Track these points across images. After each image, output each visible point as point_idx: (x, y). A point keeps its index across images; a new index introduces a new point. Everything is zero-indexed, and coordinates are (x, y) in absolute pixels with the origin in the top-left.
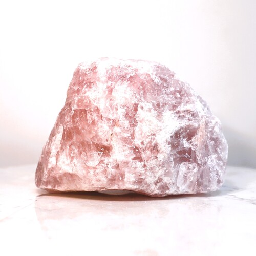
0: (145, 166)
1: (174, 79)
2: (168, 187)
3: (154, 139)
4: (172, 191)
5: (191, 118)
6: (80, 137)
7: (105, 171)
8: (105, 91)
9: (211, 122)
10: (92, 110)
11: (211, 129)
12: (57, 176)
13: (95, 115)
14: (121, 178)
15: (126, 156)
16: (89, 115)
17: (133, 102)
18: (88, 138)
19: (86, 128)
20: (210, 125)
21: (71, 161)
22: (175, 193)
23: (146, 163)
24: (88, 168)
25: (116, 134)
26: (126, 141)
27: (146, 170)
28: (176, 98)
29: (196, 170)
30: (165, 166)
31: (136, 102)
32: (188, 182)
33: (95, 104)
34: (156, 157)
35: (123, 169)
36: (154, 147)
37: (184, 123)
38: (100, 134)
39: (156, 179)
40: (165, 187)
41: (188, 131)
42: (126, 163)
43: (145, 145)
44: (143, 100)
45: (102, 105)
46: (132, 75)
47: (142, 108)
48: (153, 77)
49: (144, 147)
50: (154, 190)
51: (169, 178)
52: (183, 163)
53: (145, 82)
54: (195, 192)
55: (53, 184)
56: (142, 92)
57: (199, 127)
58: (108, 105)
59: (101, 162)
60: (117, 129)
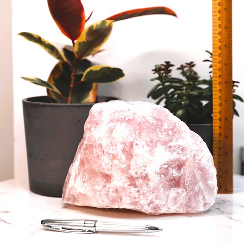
0: (138, 191)
1: (169, 118)
2: (159, 208)
3: (145, 170)
4: (163, 211)
5: (180, 152)
6: (90, 166)
7: (107, 194)
8: (106, 132)
9: (198, 155)
10: (97, 146)
11: (198, 161)
12: (75, 195)
13: (99, 150)
14: (119, 200)
15: (123, 183)
16: (94, 150)
17: (129, 140)
18: (95, 167)
19: (93, 159)
20: (197, 158)
21: (84, 184)
22: (167, 213)
23: (139, 189)
24: (95, 191)
25: (115, 165)
26: (123, 171)
27: (139, 195)
28: (168, 135)
29: (184, 194)
30: (156, 191)
31: (132, 140)
32: (178, 204)
33: (99, 142)
34: (148, 185)
35: (121, 193)
36: (145, 177)
37: (174, 156)
38: (103, 165)
39: (149, 201)
40: (157, 208)
41: (177, 162)
42: (124, 189)
43: (138, 175)
44: (138, 139)
45: (105, 143)
46: (130, 118)
47: (137, 145)
48: (149, 118)
49: (138, 176)
50: (148, 210)
51: (160, 201)
52: (172, 189)
53: (142, 123)
54: (185, 212)
55: (72, 200)
56: (138, 131)
57: (187, 159)
58: (109, 143)
59: (105, 187)
60: (116, 162)
